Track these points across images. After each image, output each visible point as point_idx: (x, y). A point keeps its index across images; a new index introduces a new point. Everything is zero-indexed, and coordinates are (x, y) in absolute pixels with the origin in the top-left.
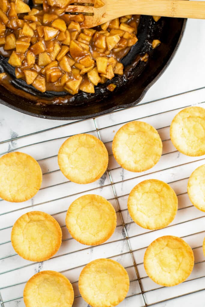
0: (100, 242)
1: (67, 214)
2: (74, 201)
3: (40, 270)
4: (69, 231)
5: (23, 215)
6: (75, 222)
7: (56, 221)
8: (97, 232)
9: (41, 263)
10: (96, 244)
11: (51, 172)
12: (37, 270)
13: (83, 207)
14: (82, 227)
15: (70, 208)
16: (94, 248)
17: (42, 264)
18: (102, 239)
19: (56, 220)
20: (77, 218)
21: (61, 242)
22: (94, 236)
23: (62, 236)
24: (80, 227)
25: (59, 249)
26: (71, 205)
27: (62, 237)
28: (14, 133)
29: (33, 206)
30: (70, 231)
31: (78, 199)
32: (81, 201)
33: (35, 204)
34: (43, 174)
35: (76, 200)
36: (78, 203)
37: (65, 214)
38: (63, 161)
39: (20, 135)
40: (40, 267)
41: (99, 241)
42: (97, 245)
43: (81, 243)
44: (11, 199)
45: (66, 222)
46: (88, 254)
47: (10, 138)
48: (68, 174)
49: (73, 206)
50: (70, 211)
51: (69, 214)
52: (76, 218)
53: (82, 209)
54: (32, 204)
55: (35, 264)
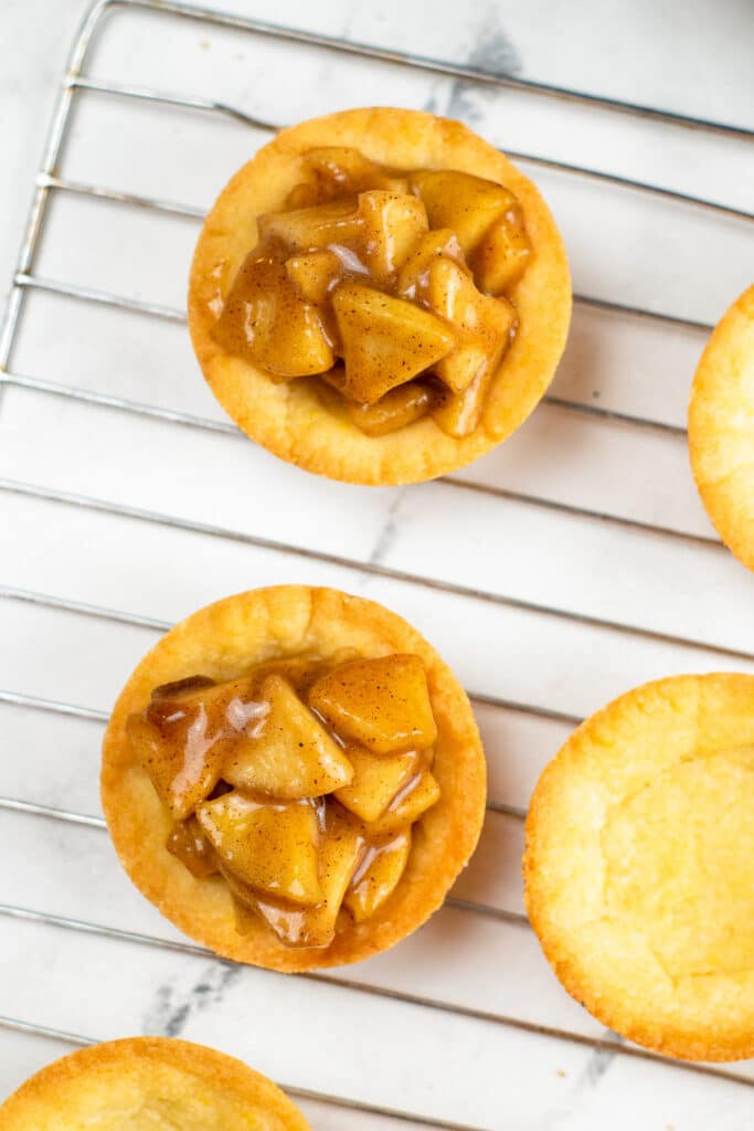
0: (696, 1045)
1: (574, 744)
2: (666, 681)
3: (194, 1008)
4: (524, 859)
5: (280, 588)
6: (598, 823)
7: (479, 743)
8: (708, 968)
9: (224, 969)
10: (661, 1047)
11: (602, 414)
12: (176, 1003)
13: (700, 753)
14: (625, 881)
15: (614, 710)
16: (620, 1064)
17: (226, 979)
18: (715, 1029)
19: (482, 737)
20: (626, 802)
21: (437, 907)
22: (675, 981)
23: (465, 863)
24: (609, 870)
25: (398, 940)
26: (634, 698)
27: (459, 870)
28: (501, 42)
29: (369, 569)
30: (532, 866)
31: (700, 678)
32: (716, 703)
33: (391, 562)
34: (550, 401)
35: (683, 679)
36: (689, 705)
37: (562, 734)
38: (737, 374)
39: (532, 71)
40: (202, 989)
41: (692, 1038)
42: (666, 1053)
43: (562, 981)
44: (280, 435)
45: (543, 788)
46: (562, 1074)
47: (462, 59)
48: (723, 481)
49: (640, 706)
50: (604, 731)
51: (587, 747)
52: (617, 799)
53: (686, 759)
54: (376, 555)
55: (182, 949)
